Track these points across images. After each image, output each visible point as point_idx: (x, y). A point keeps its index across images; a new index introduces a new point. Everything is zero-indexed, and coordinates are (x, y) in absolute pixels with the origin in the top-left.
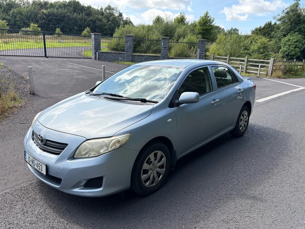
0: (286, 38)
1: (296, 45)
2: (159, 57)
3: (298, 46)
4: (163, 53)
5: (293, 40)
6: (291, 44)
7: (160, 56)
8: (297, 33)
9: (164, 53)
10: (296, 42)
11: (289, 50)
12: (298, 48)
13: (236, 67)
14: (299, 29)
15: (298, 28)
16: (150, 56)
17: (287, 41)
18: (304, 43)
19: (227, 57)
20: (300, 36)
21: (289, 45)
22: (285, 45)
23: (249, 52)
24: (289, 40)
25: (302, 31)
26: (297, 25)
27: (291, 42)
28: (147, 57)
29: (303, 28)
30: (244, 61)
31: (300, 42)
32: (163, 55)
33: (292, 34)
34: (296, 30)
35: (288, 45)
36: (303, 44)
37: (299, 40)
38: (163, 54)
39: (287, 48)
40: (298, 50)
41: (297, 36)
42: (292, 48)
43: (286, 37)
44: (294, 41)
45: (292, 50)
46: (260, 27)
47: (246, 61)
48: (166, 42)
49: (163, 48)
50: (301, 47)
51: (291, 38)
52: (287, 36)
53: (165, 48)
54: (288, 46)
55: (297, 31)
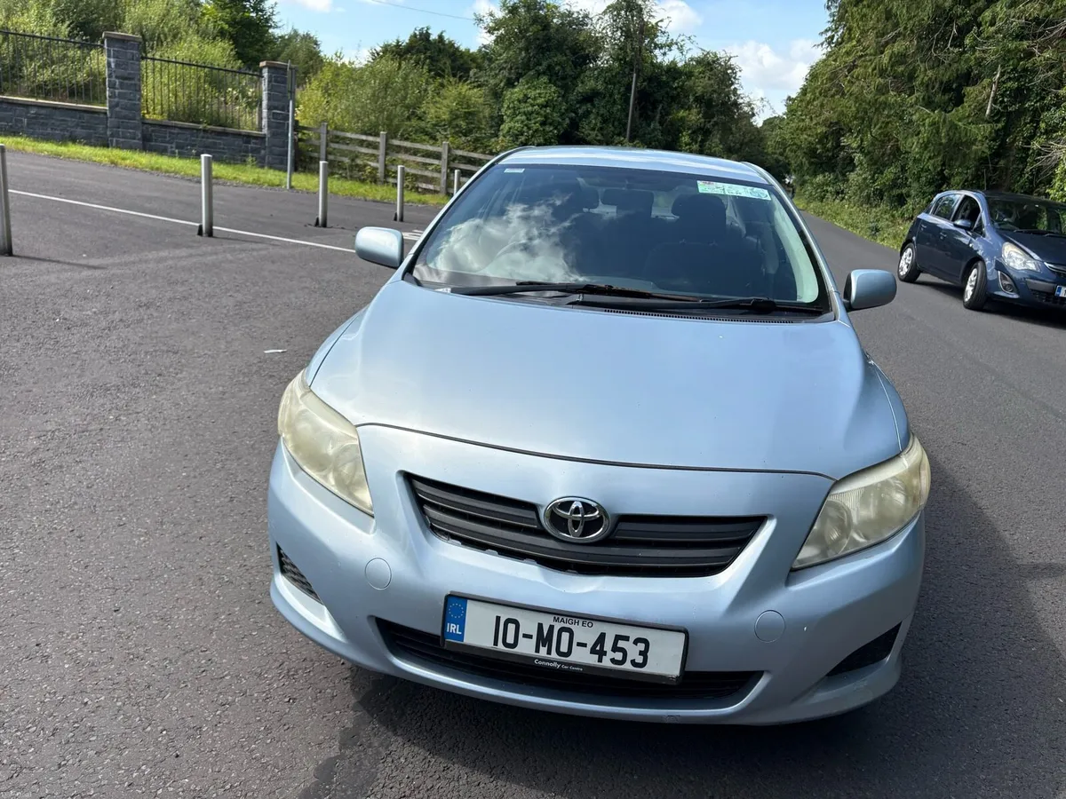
0: (517, 92)
1: (546, 117)
2: (102, 116)
3: (550, 121)
4: (116, 100)
5: (535, 99)
6: (532, 112)
7: (105, 113)
8: (544, 79)
9: (123, 102)
10: (546, 106)
11: (529, 128)
12: (551, 124)
13: (413, 175)
14: (549, 67)
15: (545, 64)
16: (55, 108)
17: (519, 101)
18: (563, 111)
19: (378, 140)
20: (553, 89)
21: (528, 115)
22: (515, 114)
23: (423, 124)
24: (526, 97)
25: (557, 74)
26: (543, 53)
27: (533, 105)
28: (43, 111)
29: (559, 64)
30: (438, 156)
31: (554, 107)
32: (117, 109)
33: (532, 78)
34: (540, 68)
35: (525, 114)
36: (564, 114)
37: (552, 100)
38: (117, 105)
39: (523, 122)
40: (551, 131)
41: (545, 88)
42: (535, 124)
43: (514, 86)
44: (540, 101)
45: (536, 131)
46: (398, 42)
47: (445, 156)
48: (129, 56)
49: (117, 77)
50: (559, 122)
51: (532, 93)
52: (516, 83)
53: (126, 79)
54: (524, 117)
55: (544, 73)
